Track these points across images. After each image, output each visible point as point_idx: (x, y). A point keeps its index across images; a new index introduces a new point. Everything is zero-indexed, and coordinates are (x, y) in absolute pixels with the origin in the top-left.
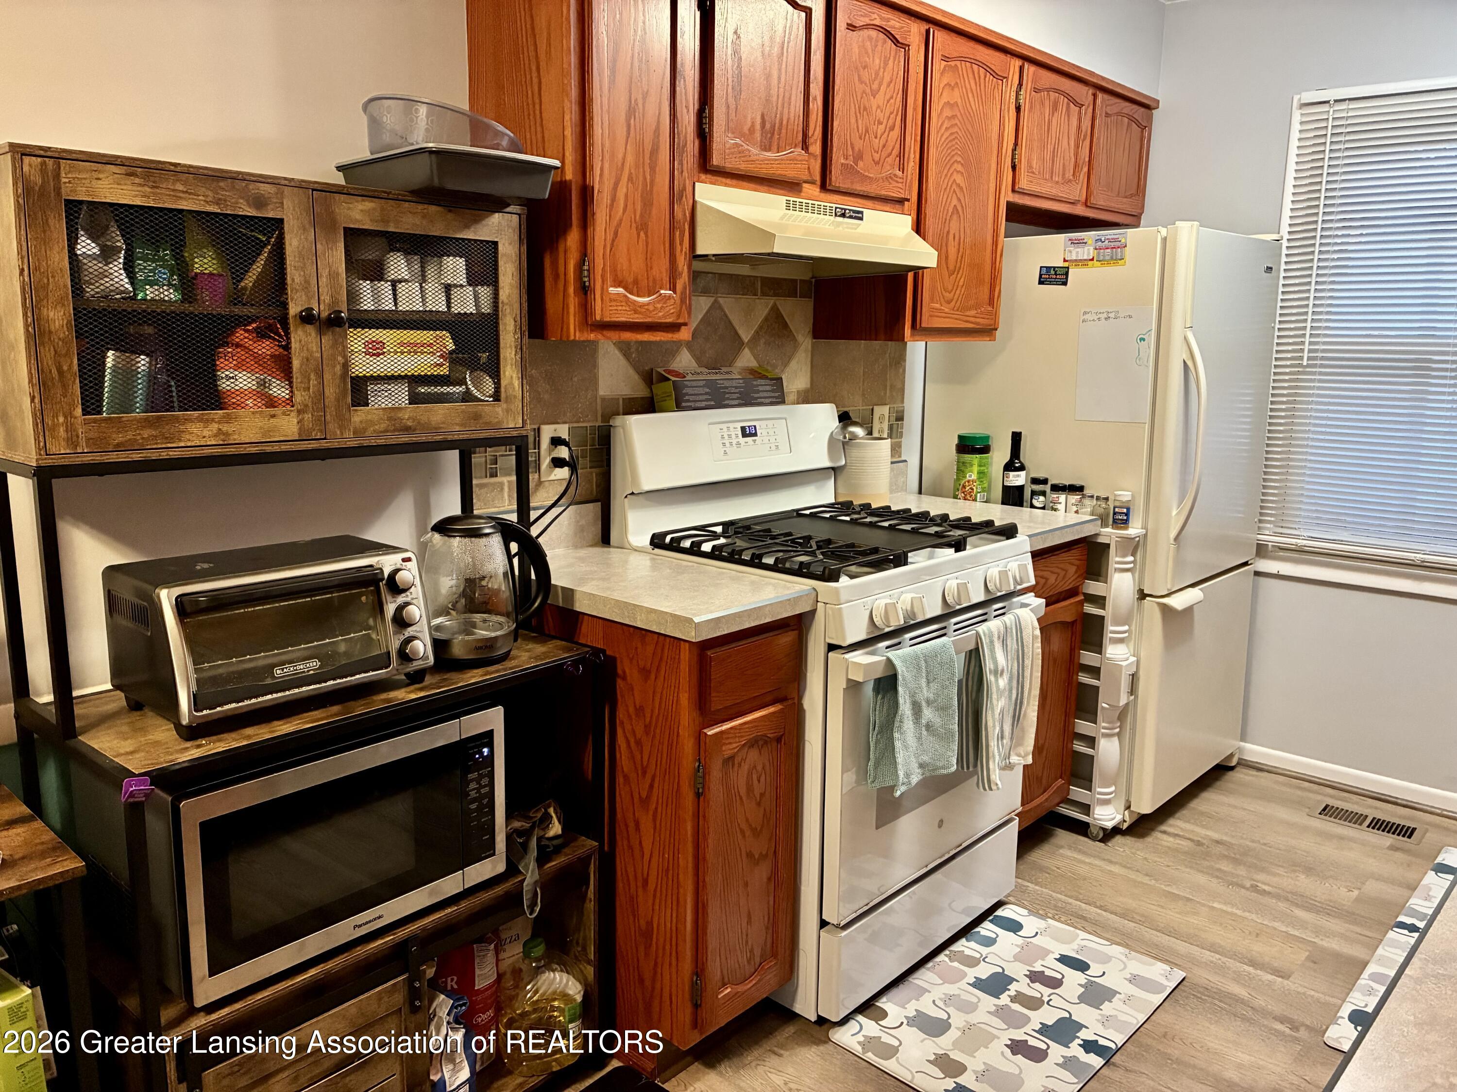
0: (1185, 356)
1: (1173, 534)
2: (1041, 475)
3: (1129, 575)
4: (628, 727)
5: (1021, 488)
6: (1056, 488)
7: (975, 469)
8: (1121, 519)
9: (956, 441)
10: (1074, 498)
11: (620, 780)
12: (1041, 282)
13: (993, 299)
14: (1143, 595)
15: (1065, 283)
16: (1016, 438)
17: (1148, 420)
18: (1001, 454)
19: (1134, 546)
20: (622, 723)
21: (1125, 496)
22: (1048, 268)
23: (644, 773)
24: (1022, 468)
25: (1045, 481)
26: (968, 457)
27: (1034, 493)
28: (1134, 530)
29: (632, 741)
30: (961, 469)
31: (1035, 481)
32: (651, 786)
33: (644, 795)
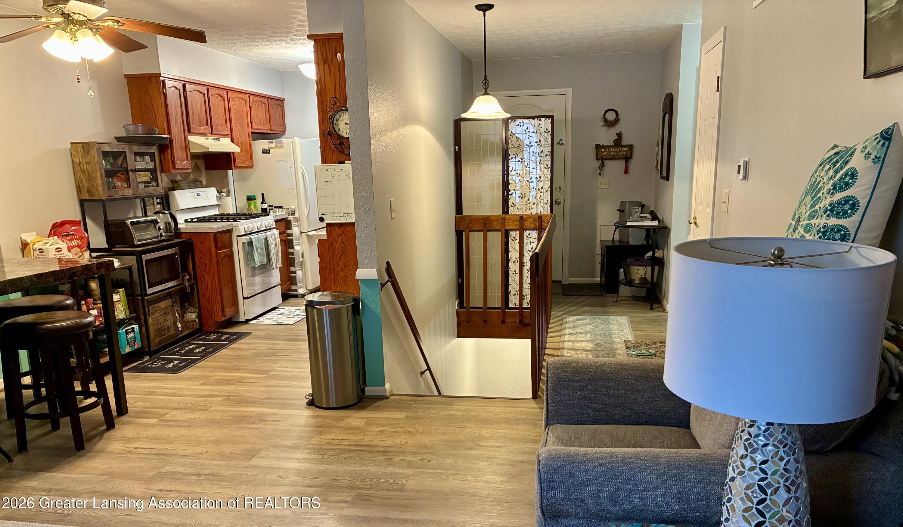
0: (302, 171)
1: (306, 216)
2: (271, 205)
3: (297, 227)
4: (198, 255)
5: (266, 209)
6: (275, 207)
7: (253, 204)
8: (293, 214)
9: (246, 197)
10: (281, 209)
11: (197, 268)
12: (263, 153)
13: (251, 158)
14: (301, 233)
15: (269, 153)
16: (263, 195)
17: (295, 188)
18: (259, 200)
19: (297, 220)
20: (196, 255)
21: (293, 207)
22: (264, 149)
23: (204, 264)
24: (266, 203)
25: (272, 206)
26: (250, 201)
27: (270, 209)
28: (297, 215)
29: (199, 258)
30: (249, 205)
31: (270, 206)
32: (206, 266)
33: (204, 269)
